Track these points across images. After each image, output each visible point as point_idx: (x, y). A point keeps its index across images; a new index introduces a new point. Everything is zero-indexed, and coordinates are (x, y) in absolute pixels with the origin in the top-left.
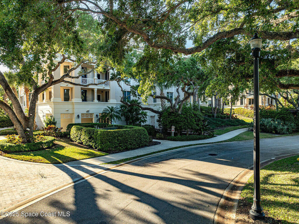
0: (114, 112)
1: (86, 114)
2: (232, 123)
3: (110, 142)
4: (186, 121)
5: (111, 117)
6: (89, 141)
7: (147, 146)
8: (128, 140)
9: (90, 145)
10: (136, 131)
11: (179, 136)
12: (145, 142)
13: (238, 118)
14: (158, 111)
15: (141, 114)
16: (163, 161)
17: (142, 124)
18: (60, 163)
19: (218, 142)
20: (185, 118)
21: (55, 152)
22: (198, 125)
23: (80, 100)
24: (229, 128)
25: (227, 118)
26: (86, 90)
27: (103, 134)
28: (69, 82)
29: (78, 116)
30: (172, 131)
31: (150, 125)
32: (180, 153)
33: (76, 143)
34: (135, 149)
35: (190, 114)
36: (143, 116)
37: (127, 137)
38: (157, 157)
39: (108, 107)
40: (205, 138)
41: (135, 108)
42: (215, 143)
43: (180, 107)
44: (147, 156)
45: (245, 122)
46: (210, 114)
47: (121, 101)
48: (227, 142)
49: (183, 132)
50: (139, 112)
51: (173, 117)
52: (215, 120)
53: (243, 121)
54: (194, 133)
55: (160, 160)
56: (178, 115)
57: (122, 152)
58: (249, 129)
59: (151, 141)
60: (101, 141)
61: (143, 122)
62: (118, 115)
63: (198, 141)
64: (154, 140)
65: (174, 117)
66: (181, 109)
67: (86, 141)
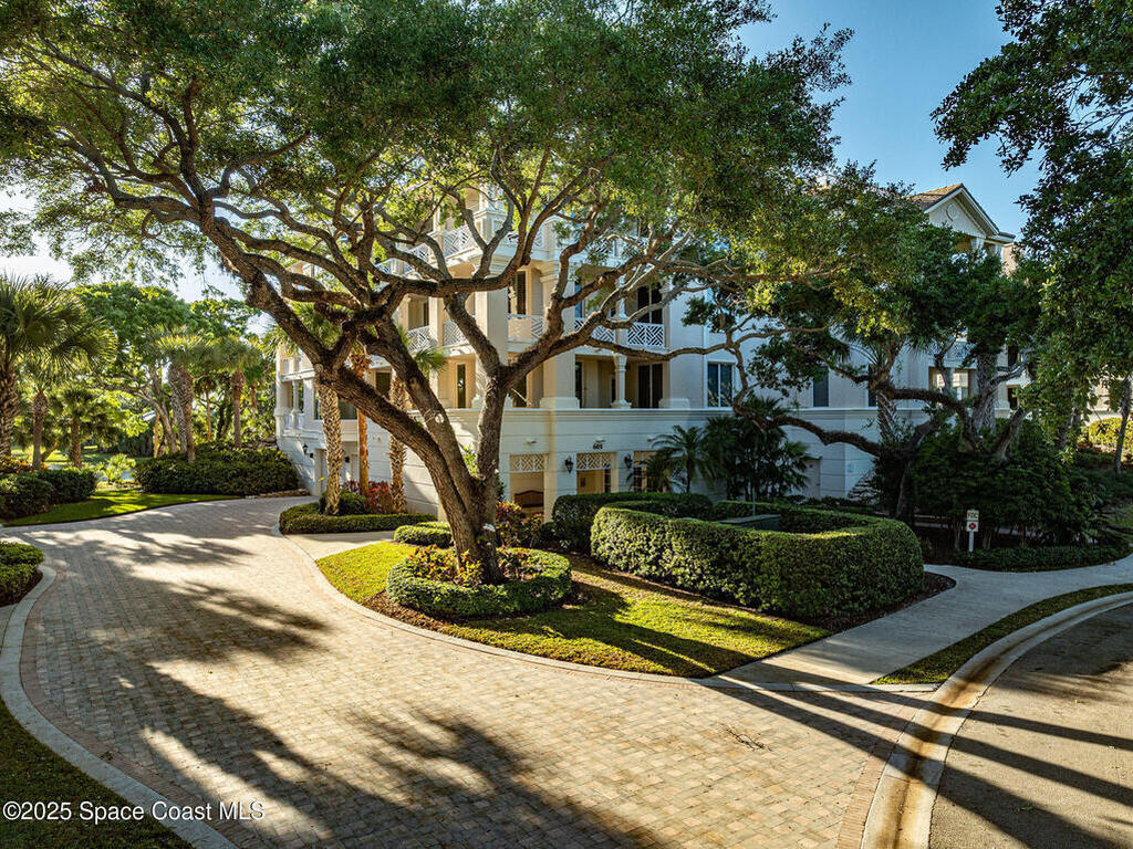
1: (591, 454)
4: (1036, 491)
6: (713, 573)
9: (718, 588)
15: (784, 452)
16: (1105, 671)
18: (709, 675)
23: (572, 403)
29: (568, 463)
30: (968, 529)
39: (680, 429)
40: (1105, 558)
50: (778, 445)
51: (978, 473)
55: (1085, 666)
56: (998, 466)
65: (985, 476)
66: (1008, 442)
67: (698, 572)
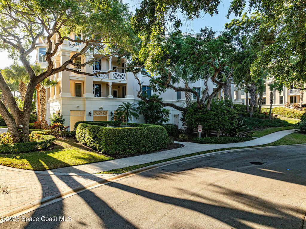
0: (131, 109)
1: (99, 111)
2: (272, 123)
3: (116, 143)
5: (127, 114)
6: (93, 141)
7: (167, 149)
8: (140, 141)
9: (94, 146)
10: (151, 130)
11: (207, 137)
12: (163, 144)
13: (278, 118)
14: (182, 107)
15: (162, 112)
16: (185, 170)
17: (164, 123)
18: (44, 170)
19: (259, 146)
20: (216, 115)
21: (49, 155)
22: (232, 124)
23: (92, 95)
24: (269, 129)
25: (266, 118)
26: (101, 85)
27: (108, 132)
28: (72, 70)
29: (90, 113)
30: (199, 131)
31: (172, 125)
32: (209, 159)
33: (80, 144)
34: (151, 153)
35: (221, 111)
36: (164, 115)
37: (139, 136)
38: (178, 165)
39: (124, 103)
40: (241, 140)
41: (155, 104)
42: (254, 146)
43: (208, 102)
44: (164, 163)
45: (287, 122)
46: (245, 113)
47: (138, 96)
48: (271, 145)
49: (212, 134)
50: (160, 110)
51: (200, 114)
52: (251, 120)
53: (285, 121)
54: (227, 134)
55: (181, 169)
56: (207, 111)
57: (132, 156)
58: (295, 131)
59: (172, 144)
60: (106, 142)
61: (165, 121)
62: (136, 112)
63: (232, 144)
64: (175, 142)
65: (202, 114)
66: (210, 104)
67: (90, 141)
